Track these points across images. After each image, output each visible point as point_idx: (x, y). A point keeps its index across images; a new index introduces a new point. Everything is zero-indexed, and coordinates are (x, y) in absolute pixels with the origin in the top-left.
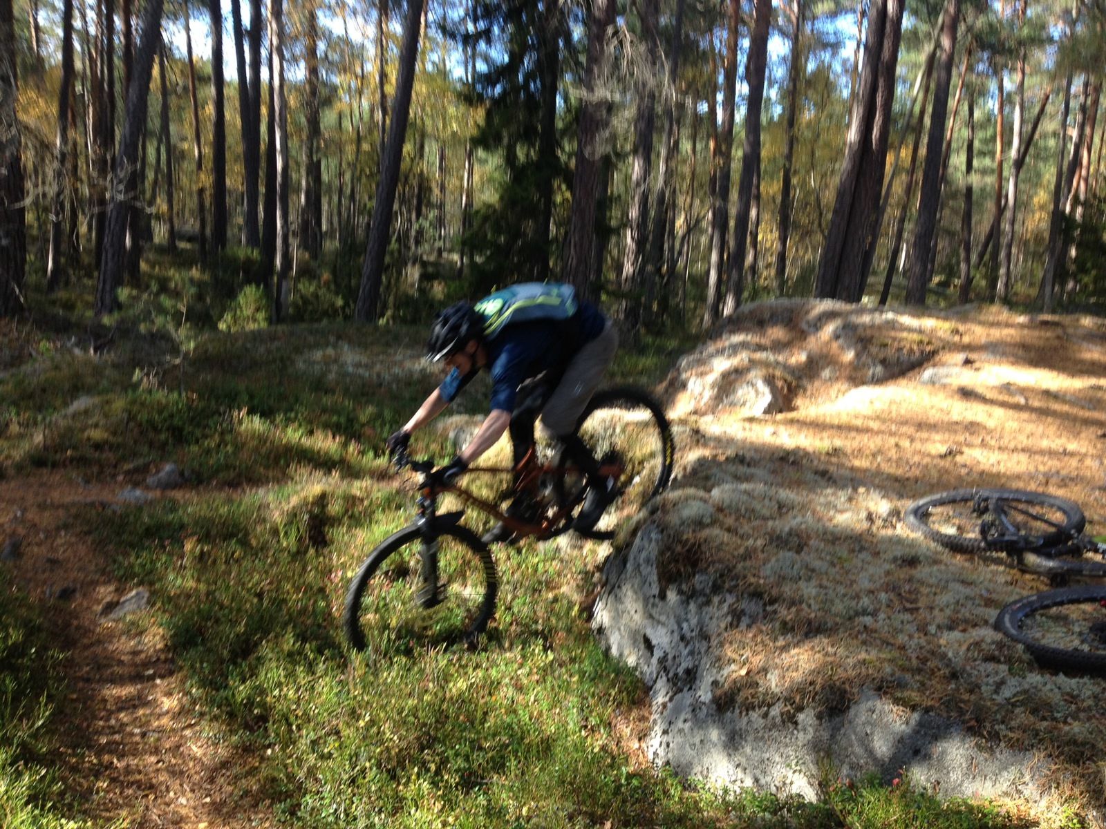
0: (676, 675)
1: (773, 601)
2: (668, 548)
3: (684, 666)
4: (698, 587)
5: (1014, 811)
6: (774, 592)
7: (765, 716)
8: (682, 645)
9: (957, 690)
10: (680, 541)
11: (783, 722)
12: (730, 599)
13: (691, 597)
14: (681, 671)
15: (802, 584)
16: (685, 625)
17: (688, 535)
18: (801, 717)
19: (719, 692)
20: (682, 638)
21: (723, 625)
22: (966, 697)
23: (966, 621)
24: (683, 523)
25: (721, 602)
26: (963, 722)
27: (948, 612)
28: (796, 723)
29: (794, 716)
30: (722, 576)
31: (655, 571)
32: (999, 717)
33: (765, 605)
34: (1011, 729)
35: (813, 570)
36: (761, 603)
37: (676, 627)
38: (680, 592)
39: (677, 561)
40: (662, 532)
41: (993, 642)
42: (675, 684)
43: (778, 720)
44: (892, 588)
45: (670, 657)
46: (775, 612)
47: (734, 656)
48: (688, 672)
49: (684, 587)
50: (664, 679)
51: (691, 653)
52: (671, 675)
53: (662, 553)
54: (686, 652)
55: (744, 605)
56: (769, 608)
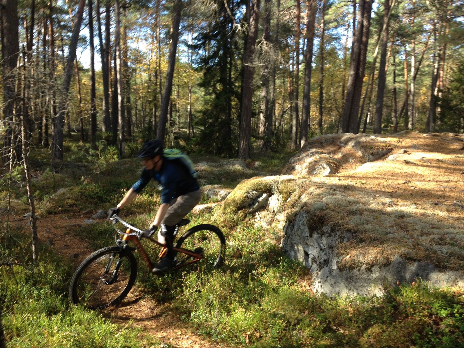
0: (320, 263)
1: (355, 232)
2: (311, 219)
3: (323, 259)
4: (325, 231)
5: (455, 291)
6: (355, 229)
7: (359, 270)
8: (321, 252)
9: (429, 253)
10: (315, 216)
11: (366, 271)
12: (339, 233)
13: (323, 235)
14: (322, 261)
15: (365, 225)
16: (321, 245)
17: (318, 213)
18: (373, 269)
19: (340, 265)
20: (321, 249)
21: (337, 242)
22: (433, 255)
23: (426, 234)
24: (315, 210)
25: (335, 235)
26: (433, 263)
27: (420, 231)
28: (371, 271)
29: (370, 268)
30: (334, 226)
31: (307, 228)
32: (445, 260)
33: (352, 234)
34: (451, 264)
35: (368, 221)
36: (351, 233)
37: (318, 246)
38: (318, 233)
39: (315, 223)
40: (308, 214)
41: (438, 239)
42: (320, 266)
43: (364, 271)
44: (398, 225)
45: (316, 257)
46: (357, 236)
47: (343, 252)
48: (325, 261)
49: (319, 232)
50: (315, 265)
51: (325, 254)
52: (318, 263)
53: (309, 221)
54: (323, 254)
55: (344, 235)
56: (354, 235)
